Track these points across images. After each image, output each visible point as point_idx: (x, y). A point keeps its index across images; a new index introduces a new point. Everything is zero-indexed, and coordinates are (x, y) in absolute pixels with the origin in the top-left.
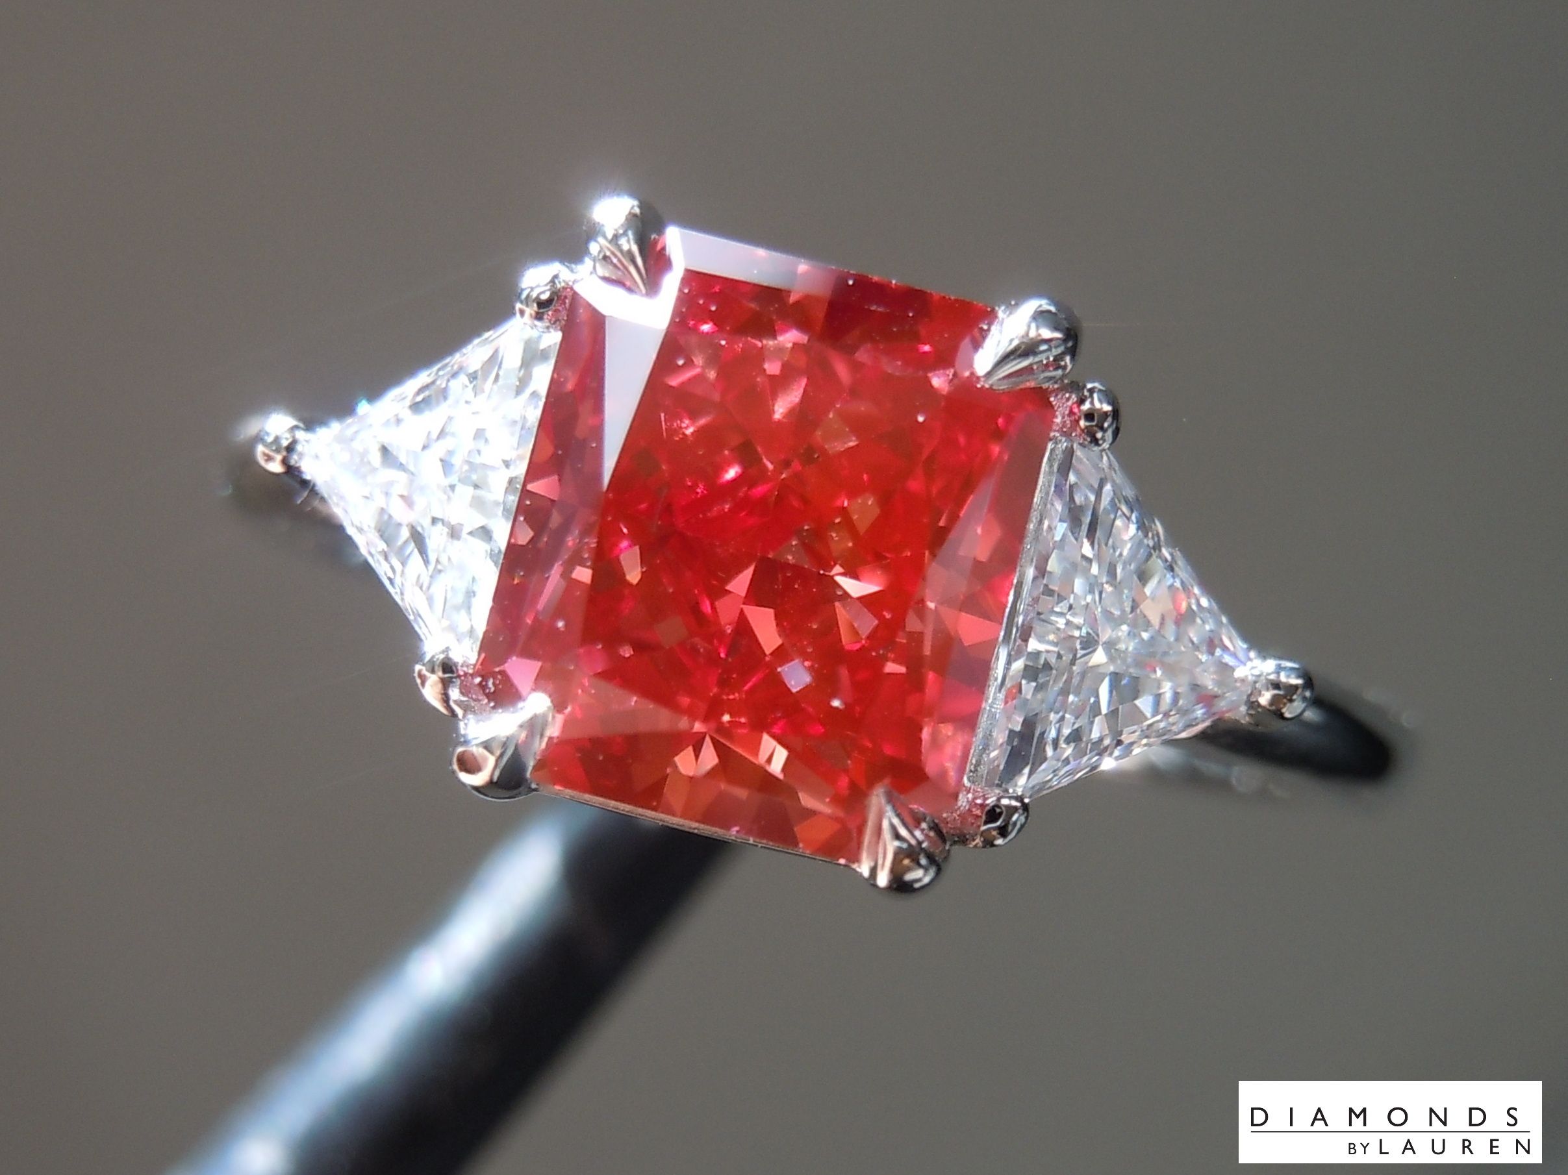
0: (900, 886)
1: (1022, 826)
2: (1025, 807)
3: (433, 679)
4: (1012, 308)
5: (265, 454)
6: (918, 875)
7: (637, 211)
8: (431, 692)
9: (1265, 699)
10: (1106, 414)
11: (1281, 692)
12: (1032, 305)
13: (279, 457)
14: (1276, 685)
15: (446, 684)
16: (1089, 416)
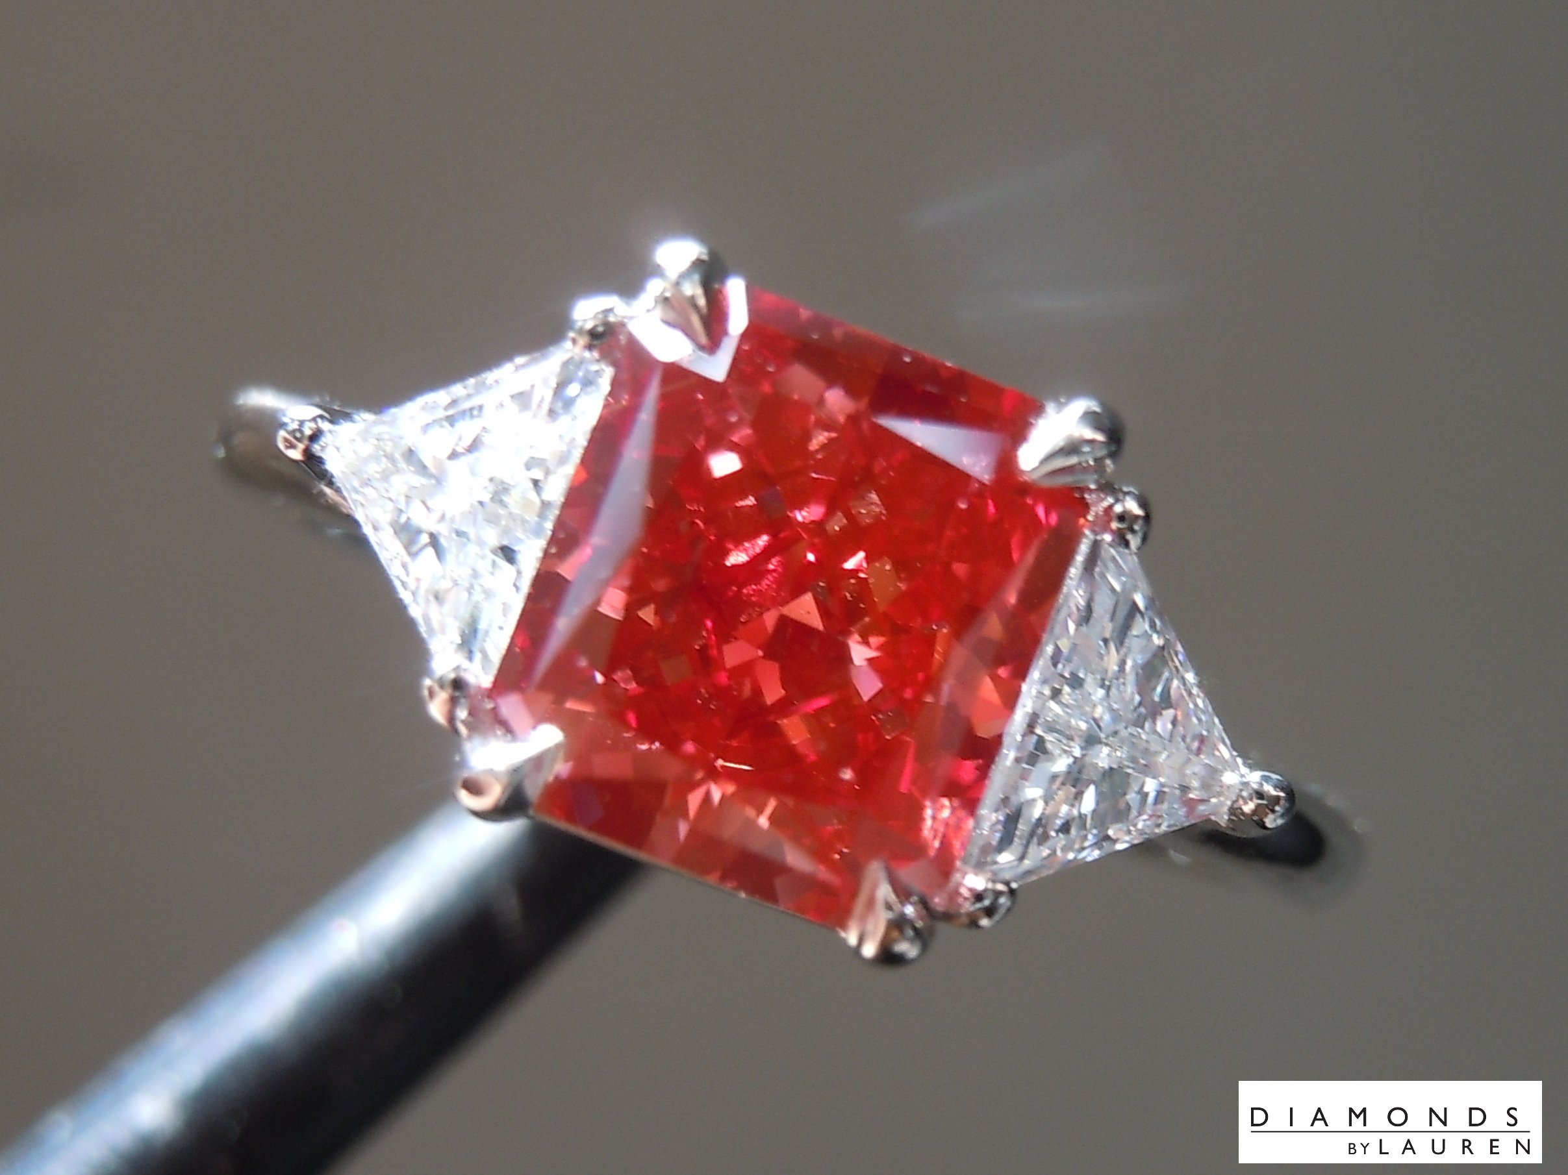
0: (888, 957)
1: (1009, 910)
2: (1012, 892)
3: (443, 696)
4: (1061, 406)
5: (286, 440)
6: (906, 948)
7: (705, 257)
8: (437, 710)
9: (1248, 808)
10: (1137, 517)
11: (1264, 802)
12: (1081, 405)
13: (301, 446)
14: (1260, 795)
15: (453, 702)
16: (1121, 518)
